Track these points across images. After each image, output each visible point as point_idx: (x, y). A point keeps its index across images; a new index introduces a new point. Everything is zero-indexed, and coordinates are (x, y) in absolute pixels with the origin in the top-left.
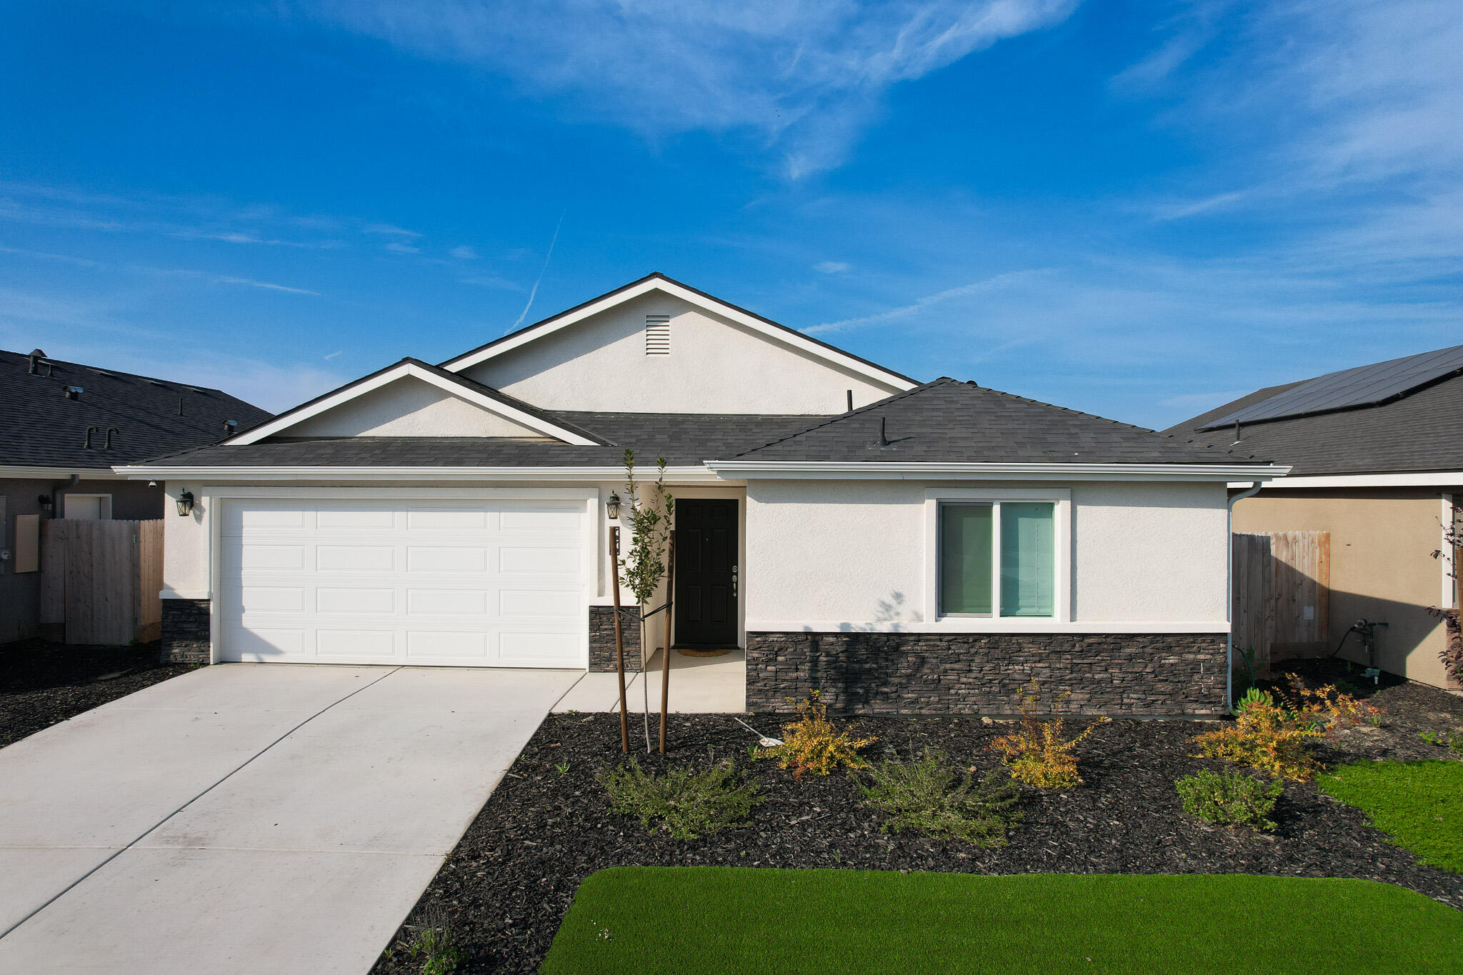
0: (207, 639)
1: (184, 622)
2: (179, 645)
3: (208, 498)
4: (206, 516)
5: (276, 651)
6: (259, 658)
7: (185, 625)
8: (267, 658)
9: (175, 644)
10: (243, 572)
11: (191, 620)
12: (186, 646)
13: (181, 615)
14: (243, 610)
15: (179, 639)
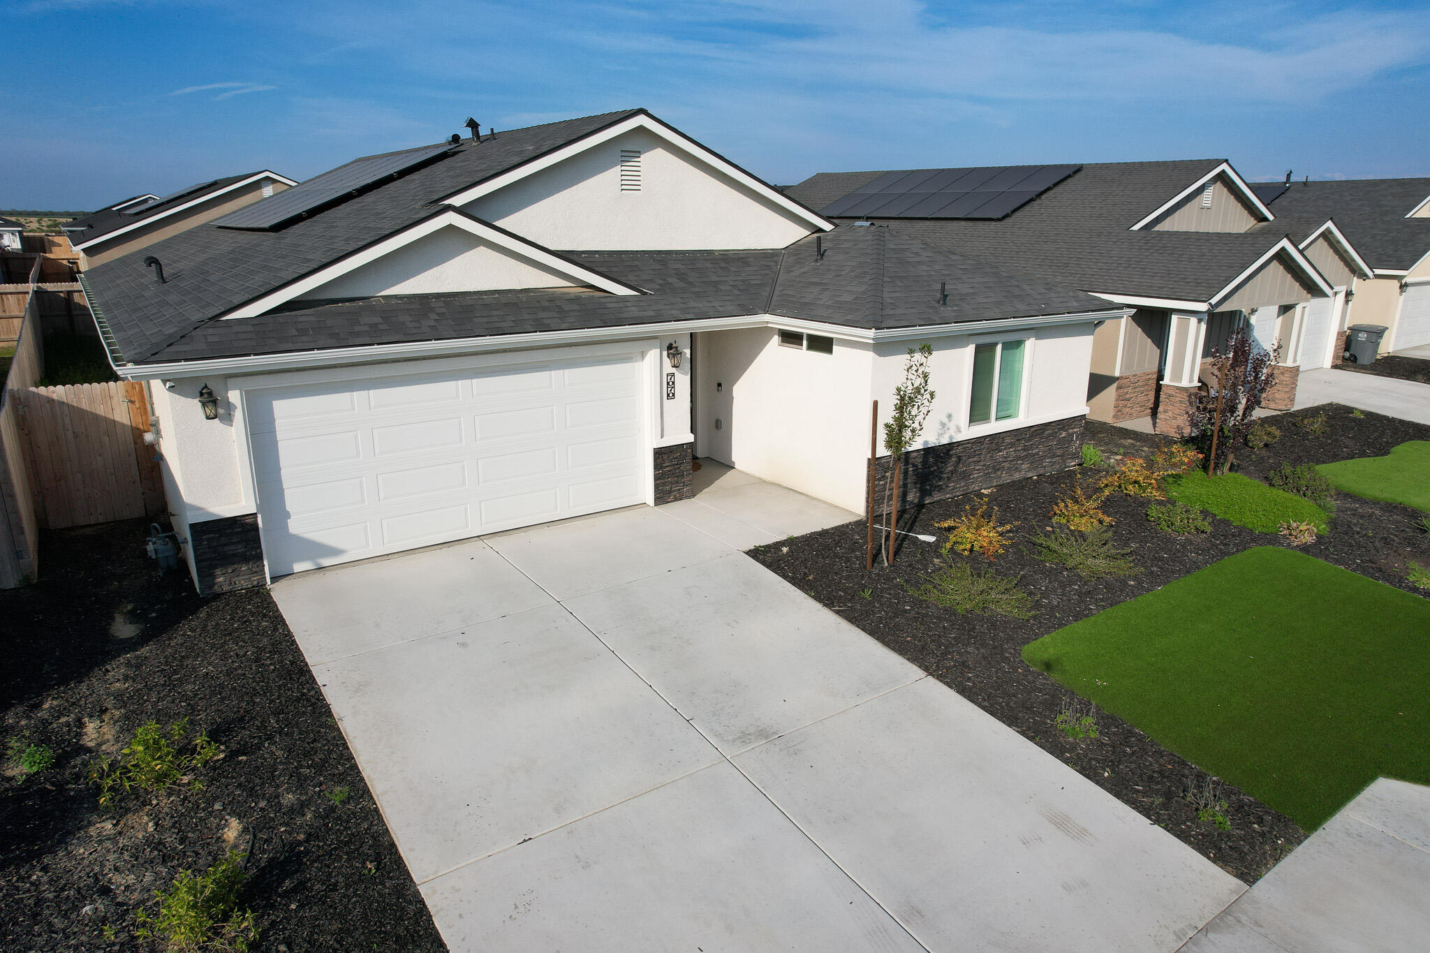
0: (260, 557)
1: (225, 545)
2: (224, 572)
3: (238, 391)
4: (238, 415)
5: (335, 552)
6: (316, 564)
7: (226, 548)
8: (326, 562)
9: (218, 572)
10: (283, 472)
11: (234, 540)
12: (233, 572)
13: (219, 537)
14: (288, 515)
15: (222, 566)
